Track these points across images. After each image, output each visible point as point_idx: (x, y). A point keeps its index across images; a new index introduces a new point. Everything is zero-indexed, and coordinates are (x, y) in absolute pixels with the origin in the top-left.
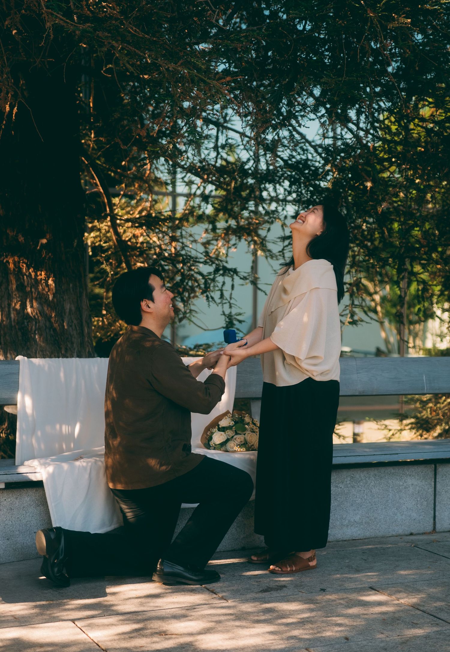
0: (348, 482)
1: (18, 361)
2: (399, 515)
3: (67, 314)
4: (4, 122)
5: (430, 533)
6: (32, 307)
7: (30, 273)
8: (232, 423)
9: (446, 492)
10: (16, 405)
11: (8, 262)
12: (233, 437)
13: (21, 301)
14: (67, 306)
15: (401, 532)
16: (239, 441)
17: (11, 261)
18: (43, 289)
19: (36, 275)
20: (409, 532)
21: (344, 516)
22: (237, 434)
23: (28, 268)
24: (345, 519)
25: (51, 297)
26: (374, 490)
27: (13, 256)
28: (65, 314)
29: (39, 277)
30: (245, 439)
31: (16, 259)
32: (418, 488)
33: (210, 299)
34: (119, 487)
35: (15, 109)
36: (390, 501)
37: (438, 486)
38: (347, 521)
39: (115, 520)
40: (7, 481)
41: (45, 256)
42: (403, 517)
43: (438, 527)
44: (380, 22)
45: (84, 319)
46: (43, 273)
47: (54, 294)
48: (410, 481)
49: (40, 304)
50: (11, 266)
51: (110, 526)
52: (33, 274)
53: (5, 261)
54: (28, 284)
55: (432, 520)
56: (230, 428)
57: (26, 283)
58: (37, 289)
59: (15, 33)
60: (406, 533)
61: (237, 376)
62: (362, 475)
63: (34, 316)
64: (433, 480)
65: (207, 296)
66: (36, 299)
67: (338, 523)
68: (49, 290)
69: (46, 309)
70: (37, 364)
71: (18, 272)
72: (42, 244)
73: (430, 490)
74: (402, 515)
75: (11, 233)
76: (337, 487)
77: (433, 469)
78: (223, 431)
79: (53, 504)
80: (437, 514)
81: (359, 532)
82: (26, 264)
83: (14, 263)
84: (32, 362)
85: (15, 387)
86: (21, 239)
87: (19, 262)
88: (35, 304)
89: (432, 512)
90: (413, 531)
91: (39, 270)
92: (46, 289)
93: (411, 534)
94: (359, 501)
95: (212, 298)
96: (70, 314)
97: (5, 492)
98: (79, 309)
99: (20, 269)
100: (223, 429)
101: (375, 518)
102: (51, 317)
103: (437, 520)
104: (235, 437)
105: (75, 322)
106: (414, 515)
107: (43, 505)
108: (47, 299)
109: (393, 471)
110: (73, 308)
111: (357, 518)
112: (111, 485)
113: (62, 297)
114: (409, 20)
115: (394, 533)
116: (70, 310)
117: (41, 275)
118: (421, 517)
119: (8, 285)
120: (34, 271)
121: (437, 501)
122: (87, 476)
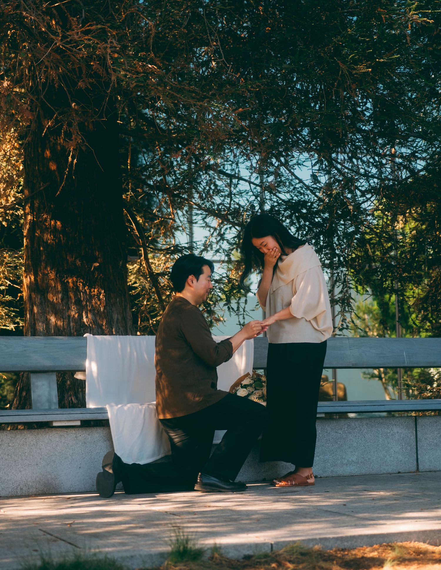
0: (346, 429)
1: (86, 337)
2: (388, 457)
3: (115, 323)
4: (67, 170)
5: (414, 472)
6: (87, 317)
7: (85, 290)
8: (252, 382)
9: (425, 439)
10: (84, 371)
11: (68, 282)
12: (253, 392)
13: (78, 313)
14: (115, 316)
15: (390, 471)
16: (258, 395)
17: (70, 281)
18: (96, 303)
19: (90, 292)
20: (397, 471)
21: (344, 457)
22: (256, 389)
23: (84, 286)
24: (344, 459)
25: (102, 309)
26: (366, 436)
27: (72, 277)
28: (113, 323)
29: (93, 293)
30: (262, 393)
31: (75, 279)
32: (402, 435)
33: (231, 310)
34: (168, 416)
35: (75, 161)
36: (380, 445)
37: (419, 434)
38: (346, 461)
39: (162, 451)
40: (82, 419)
41: (98, 277)
42: (392, 459)
43: (421, 467)
44: (348, 71)
45: (128, 327)
46: (96, 290)
47: (104, 306)
48: (395, 429)
49: (94, 315)
50: (71, 285)
51: (159, 455)
52: (88, 291)
53: (66, 281)
54: (84, 299)
55: (415, 462)
56: (250, 385)
57: (82, 299)
58: (91, 303)
59: (74, 105)
60: (395, 472)
61: (254, 351)
62: (357, 424)
63: (89, 325)
64: (415, 429)
65: (229, 308)
66: (90, 311)
67: (339, 462)
68: (101, 304)
69: (98, 318)
70: (100, 339)
71: (76, 290)
72: (95, 267)
73: (412, 437)
74: (391, 457)
75: (70, 259)
76: (337, 432)
77: (414, 420)
78: (246, 388)
79: (116, 438)
80: (419, 457)
81: (356, 470)
82: (83, 283)
83: (73, 283)
84: (96, 338)
85: (84, 356)
86: (78, 263)
87: (77, 282)
88: (89, 315)
89: (415, 456)
90: (400, 471)
91: (92, 288)
92: (99, 303)
93: (399, 473)
94: (355, 444)
95: (233, 309)
96: (117, 322)
97: (80, 429)
98: (124, 319)
99: (78, 287)
100: (245, 387)
101: (369, 459)
102: (102, 325)
103: (419, 462)
104: (254, 392)
105: (121, 329)
106: (401, 457)
107: (109, 440)
108: (99, 311)
109: (381, 421)
110: (120, 318)
111: (354, 458)
112: (161, 417)
113: (111, 309)
114: (370, 70)
115: (385, 472)
116: (118, 319)
117: (94, 291)
118: (406, 459)
119: (68, 300)
120: (88, 289)
121: (418, 446)
122: (142, 416)
